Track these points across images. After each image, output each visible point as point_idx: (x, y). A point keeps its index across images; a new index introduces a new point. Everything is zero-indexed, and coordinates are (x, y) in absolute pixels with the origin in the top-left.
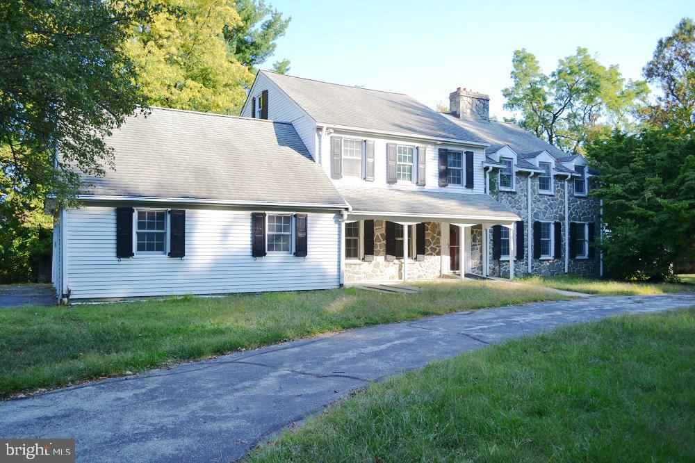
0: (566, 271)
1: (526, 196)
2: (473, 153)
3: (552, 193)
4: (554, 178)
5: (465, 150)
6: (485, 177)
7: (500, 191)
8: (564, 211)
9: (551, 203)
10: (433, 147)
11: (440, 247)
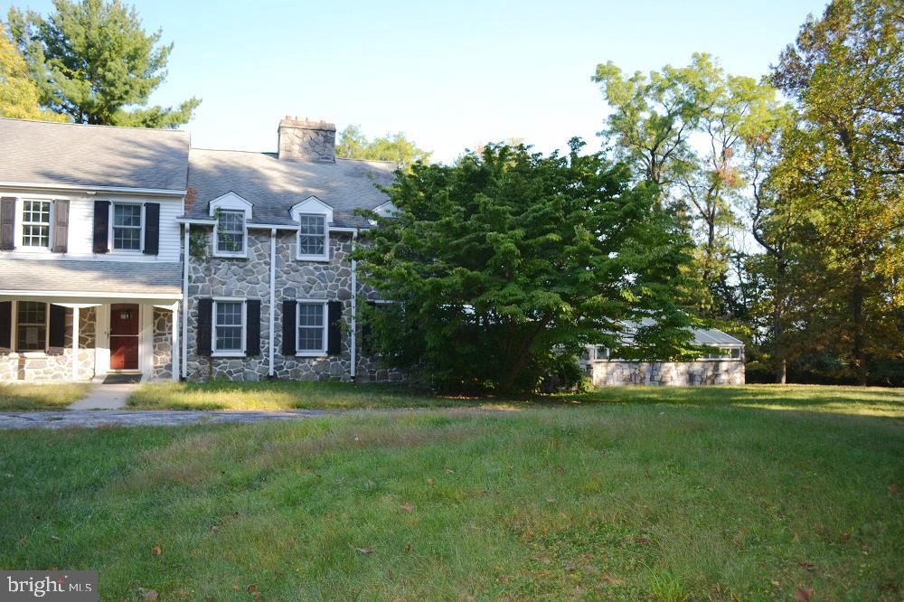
0: (353, 374)
1: (268, 264)
2: (159, 205)
3: (326, 258)
4: (331, 237)
5: (144, 201)
6: (183, 238)
7: (215, 258)
8: (351, 285)
9: (323, 275)
10: (85, 199)
11: (94, 336)
